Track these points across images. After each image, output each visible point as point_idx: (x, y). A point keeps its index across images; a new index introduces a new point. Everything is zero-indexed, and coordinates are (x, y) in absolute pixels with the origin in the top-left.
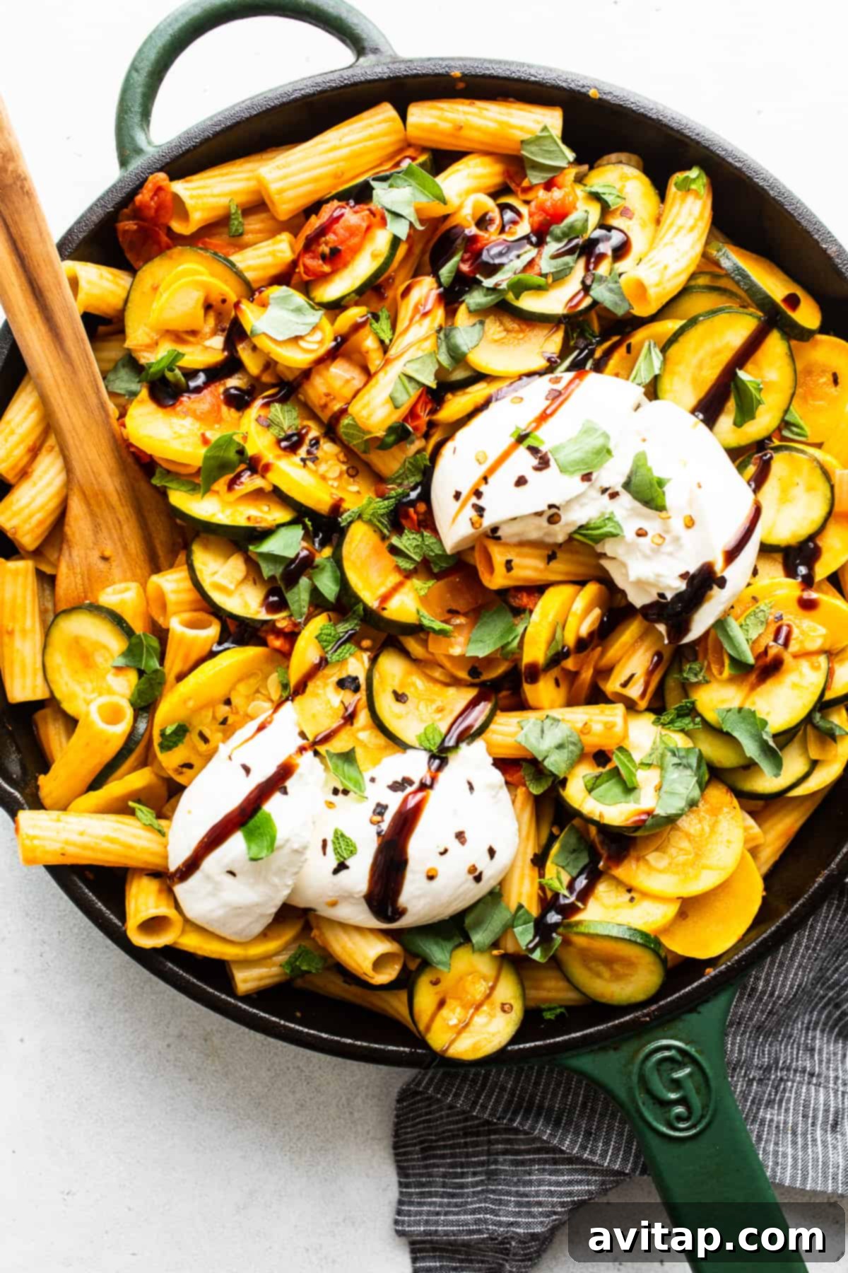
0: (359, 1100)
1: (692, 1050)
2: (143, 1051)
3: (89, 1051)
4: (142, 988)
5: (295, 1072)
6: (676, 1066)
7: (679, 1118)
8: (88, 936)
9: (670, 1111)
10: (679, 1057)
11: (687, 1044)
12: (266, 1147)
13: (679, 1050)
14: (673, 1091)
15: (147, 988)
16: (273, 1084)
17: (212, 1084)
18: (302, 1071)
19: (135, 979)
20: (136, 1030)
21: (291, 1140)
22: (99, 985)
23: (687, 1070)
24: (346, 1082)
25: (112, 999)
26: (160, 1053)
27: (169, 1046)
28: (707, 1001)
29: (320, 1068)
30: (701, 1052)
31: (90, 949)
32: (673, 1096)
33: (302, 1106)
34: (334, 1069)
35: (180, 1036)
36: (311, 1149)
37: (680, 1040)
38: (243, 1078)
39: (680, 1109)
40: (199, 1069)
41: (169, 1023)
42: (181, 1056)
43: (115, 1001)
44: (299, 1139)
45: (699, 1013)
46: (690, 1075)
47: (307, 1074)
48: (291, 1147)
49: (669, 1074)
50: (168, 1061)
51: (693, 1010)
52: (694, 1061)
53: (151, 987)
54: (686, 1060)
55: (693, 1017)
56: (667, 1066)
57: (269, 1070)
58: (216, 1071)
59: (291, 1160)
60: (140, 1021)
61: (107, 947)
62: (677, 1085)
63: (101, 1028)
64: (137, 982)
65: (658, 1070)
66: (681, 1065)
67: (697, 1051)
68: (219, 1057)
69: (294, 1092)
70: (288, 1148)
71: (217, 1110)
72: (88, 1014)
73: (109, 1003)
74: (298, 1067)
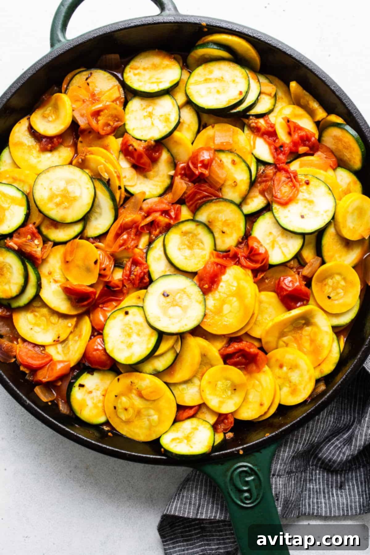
0: (155, 495)
1: (255, 469)
2: (59, 474)
3: (35, 474)
4: (59, 446)
5: (126, 482)
6: (248, 475)
7: (246, 498)
8: (34, 423)
9: (242, 495)
10: (249, 471)
11: (254, 466)
12: (114, 516)
13: (250, 468)
14: (245, 486)
15: (61, 446)
16: (117, 488)
17: (90, 488)
18: (130, 482)
19: (55, 442)
20: (56, 465)
21: (125, 513)
22: (39, 445)
23: (252, 478)
24: (149, 487)
25: (45, 451)
26: (67, 475)
27: (71, 471)
28: (265, 448)
29: (138, 481)
30: (259, 470)
31: (35, 429)
32: (245, 488)
33: (130, 498)
34: (144, 481)
35: (76, 467)
36: (134, 517)
37: (251, 464)
38: (103, 485)
39: (246, 494)
40: (84, 481)
41: (70, 462)
42: (76, 476)
43: (46, 452)
44: (129, 512)
45: (261, 453)
46: (253, 480)
47: (132, 483)
48: (126, 516)
49: (244, 478)
50: (70, 478)
51: (258, 451)
52: (256, 474)
53: (63, 445)
54: (253, 473)
55: (257, 454)
56: (244, 474)
57: (115, 482)
58: (92, 483)
59: (125, 521)
60: (58, 460)
61: (43, 428)
62: (247, 483)
63: (41, 464)
64: (57, 443)
65: (240, 476)
66: (250, 475)
67: (258, 470)
68: (93, 476)
69: (126, 492)
70: (124, 516)
71: (92, 500)
72: (35, 458)
73: (44, 453)
74: (128, 481)
